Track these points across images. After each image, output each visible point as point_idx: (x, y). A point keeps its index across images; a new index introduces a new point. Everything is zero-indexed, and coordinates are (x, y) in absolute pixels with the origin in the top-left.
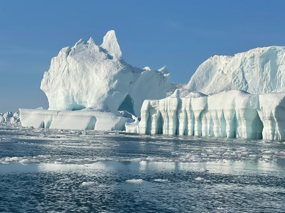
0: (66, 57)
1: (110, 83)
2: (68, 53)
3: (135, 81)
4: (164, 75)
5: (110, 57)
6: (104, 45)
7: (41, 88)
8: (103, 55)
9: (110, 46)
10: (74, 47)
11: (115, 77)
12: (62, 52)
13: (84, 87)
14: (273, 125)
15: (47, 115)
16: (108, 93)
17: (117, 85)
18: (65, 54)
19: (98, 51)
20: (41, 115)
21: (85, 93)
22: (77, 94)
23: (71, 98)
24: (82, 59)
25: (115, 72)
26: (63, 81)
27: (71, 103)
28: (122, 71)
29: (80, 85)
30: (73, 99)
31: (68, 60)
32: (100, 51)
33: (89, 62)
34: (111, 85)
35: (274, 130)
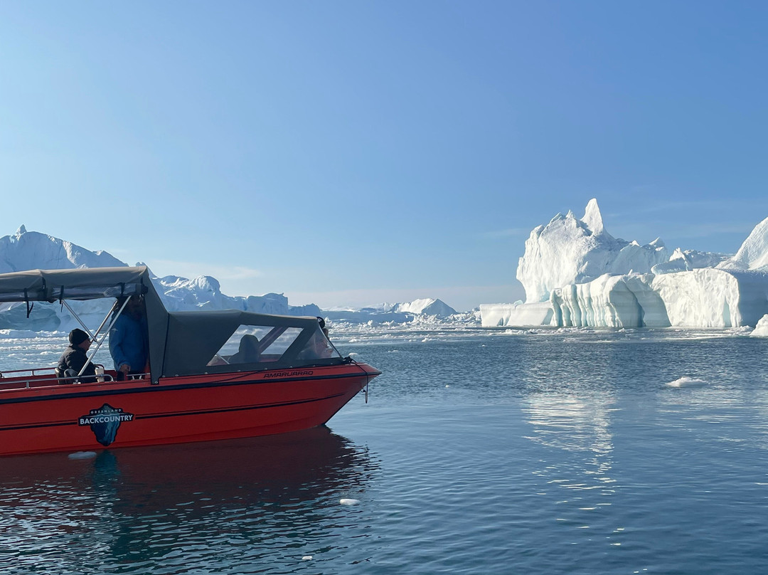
0: (538, 238)
1: (579, 266)
2: (539, 233)
3: (613, 261)
4: (657, 250)
5: (588, 233)
6: (585, 219)
7: (517, 277)
8: (580, 231)
9: (591, 219)
10: (549, 225)
11: (585, 259)
12: (533, 234)
13: (556, 273)
14: (612, 311)
15: (506, 310)
16: (576, 278)
17: (587, 268)
18: (536, 235)
19: (575, 226)
20: (500, 310)
21: (556, 280)
22: (549, 282)
23: (543, 287)
24: (554, 239)
25: (584, 253)
26: (536, 268)
27: (544, 294)
28: (594, 251)
29: (551, 271)
30: (545, 288)
31: (539, 242)
32: (578, 227)
33: (561, 242)
34: (580, 269)
35: (613, 317)
